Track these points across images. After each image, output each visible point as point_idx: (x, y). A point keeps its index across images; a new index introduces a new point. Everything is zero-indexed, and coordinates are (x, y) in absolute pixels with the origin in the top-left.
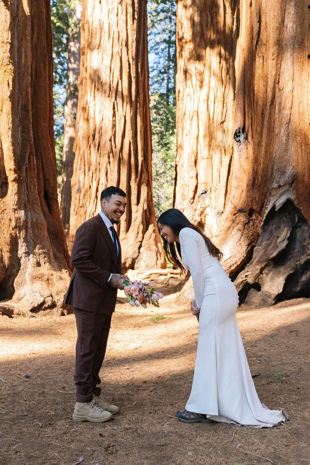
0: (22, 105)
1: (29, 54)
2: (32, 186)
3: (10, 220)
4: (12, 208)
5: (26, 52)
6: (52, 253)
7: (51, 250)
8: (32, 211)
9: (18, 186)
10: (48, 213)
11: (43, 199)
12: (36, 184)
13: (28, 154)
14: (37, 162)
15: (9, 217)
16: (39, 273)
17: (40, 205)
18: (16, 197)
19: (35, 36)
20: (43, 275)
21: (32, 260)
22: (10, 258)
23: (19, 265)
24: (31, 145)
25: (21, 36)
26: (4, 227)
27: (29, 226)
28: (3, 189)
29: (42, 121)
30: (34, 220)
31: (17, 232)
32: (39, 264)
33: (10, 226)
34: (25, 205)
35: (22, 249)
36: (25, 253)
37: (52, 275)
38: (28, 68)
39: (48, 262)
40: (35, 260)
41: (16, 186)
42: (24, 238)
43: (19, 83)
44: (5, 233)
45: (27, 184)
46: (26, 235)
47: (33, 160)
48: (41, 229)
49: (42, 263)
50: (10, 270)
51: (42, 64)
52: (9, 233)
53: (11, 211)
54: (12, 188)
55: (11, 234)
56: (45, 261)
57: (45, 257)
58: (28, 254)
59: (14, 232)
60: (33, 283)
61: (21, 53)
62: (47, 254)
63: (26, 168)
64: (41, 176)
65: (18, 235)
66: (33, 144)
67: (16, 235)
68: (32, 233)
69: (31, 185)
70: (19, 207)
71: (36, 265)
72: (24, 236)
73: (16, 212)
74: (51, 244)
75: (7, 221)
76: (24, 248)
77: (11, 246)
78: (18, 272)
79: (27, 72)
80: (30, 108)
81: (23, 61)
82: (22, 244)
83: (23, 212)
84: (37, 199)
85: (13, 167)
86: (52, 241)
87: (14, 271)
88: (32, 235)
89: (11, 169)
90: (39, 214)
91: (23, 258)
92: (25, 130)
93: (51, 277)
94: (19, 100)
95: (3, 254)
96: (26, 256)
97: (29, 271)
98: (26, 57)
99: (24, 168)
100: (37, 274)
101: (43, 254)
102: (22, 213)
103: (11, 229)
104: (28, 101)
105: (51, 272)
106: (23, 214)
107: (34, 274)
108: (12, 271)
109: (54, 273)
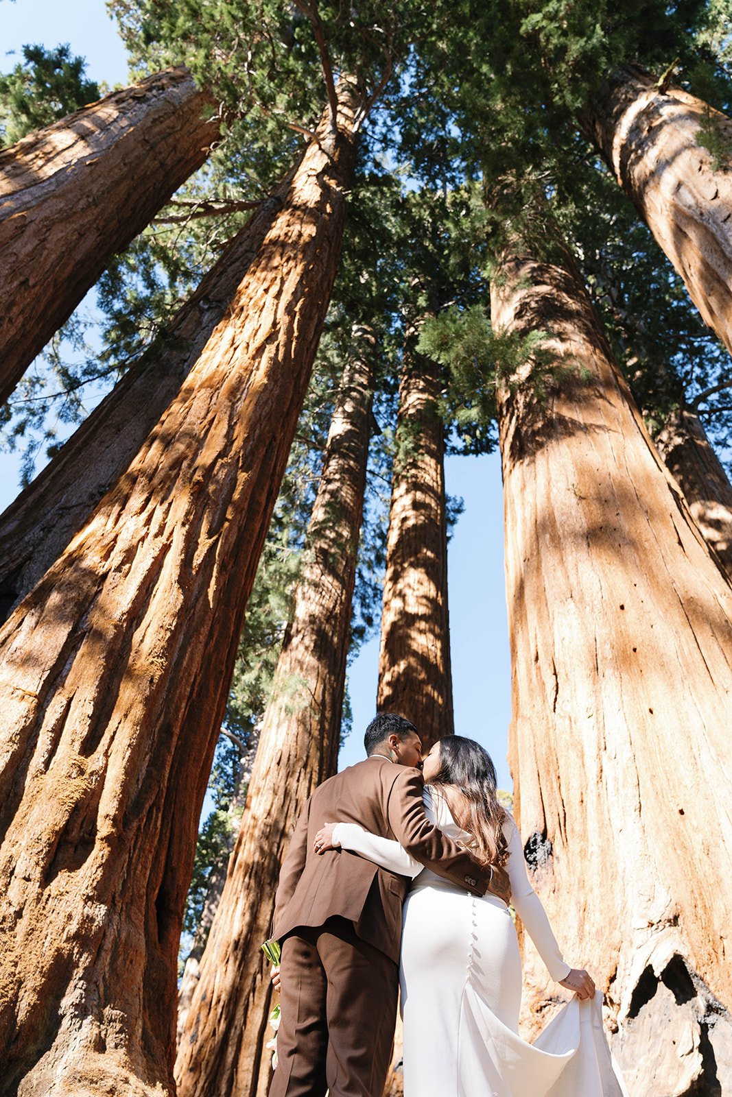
0: (162, 725)
1: (198, 658)
2: (140, 867)
3: (70, 917)
4: (82, 892)
5: (192, 653)
6: (140, 1030)
7: (140, 1022)
8: (123, 917)
9: (111, 853)
10: (155, 937)
11: (153, 906)
12: (149, 866)
13: (151, 803)
14: (162, 825)
15: (70, 909)
16: (94, 1066)
17: (143, 910)
18: (100, 872)
19: (212, 643)
20: (103, 1075)
21: (88, 1029)
22: (34, 1008)
23: (51, 1036)
24: (160, 791)
25: (191, 632)
26: (50, 931)
27: (108, 945)
28: (79, 852)
29: (191, 762)
30: (124, 935)
31: (76, 950)
32: (100, 1046)
33: (64, 929)
34: (114, 898)
35: (72, 997)
36: (76, 1006)
37: (126, 1081)
38: (190, 675)
39: (125, 1046)
40: (96, 1031)
41: (107, 851)
42: (85, 969)
43: (169, 691)
44: (46, 945)
45: (130, 859)
46: (94, 962)
47: (157, 817)
48: (131, 962)
49: (110, 1043)
50: (20, 1044)
51: (212, 683)
52: (56, 945)
53: (78, 898)
54: (99, 852)
55: (58, 950)
56: (118, 1041)
57: (121, 1031)
58: (81, 1011)
59: (67, 946)
60: (70, 1090)
61: (186, 652)
62: (127, 1026)
63: (139, 828)
64: (163, 858)
65: (75, 957)
66: (165, 790)
67: (71, 955)
68: (110, 964)
69: (137, 864)
70: (99, 895)
71: (92, 1045)
72: (87, 964)
73: (90, 903)
74: (144, 1008)
75: (62, 919)
76: (78, 991)
77: (49, 979)
78: (40, 1054)
79: (187, 680)
80: (177, 731)
81: (185, 663)
82: (76, 981)
83: (103, 909)
84: (141, 897)
85: (112, 812)
86: (146, 1004)
87: (32, 1048)
88: (107, 969)
89: (107, 816)
90: (136, 927)
91: (67, 1018)
92: (156, 763)
93: (121, 1086)
94: (160, 715)
95: (21, 993)
96: (75, 1016)
97: (71, 1057)
98: (191, 659)
99: (135, 824)
100: (88, 1068)
101: (121, 1022)
102: (99, 911)
103: (64, 937)
104: (177, 719)
105: (125, 1073)
106: (103, 912)
107: (79, 1068)
108: (25, 1047)
109: (133, 1079)
